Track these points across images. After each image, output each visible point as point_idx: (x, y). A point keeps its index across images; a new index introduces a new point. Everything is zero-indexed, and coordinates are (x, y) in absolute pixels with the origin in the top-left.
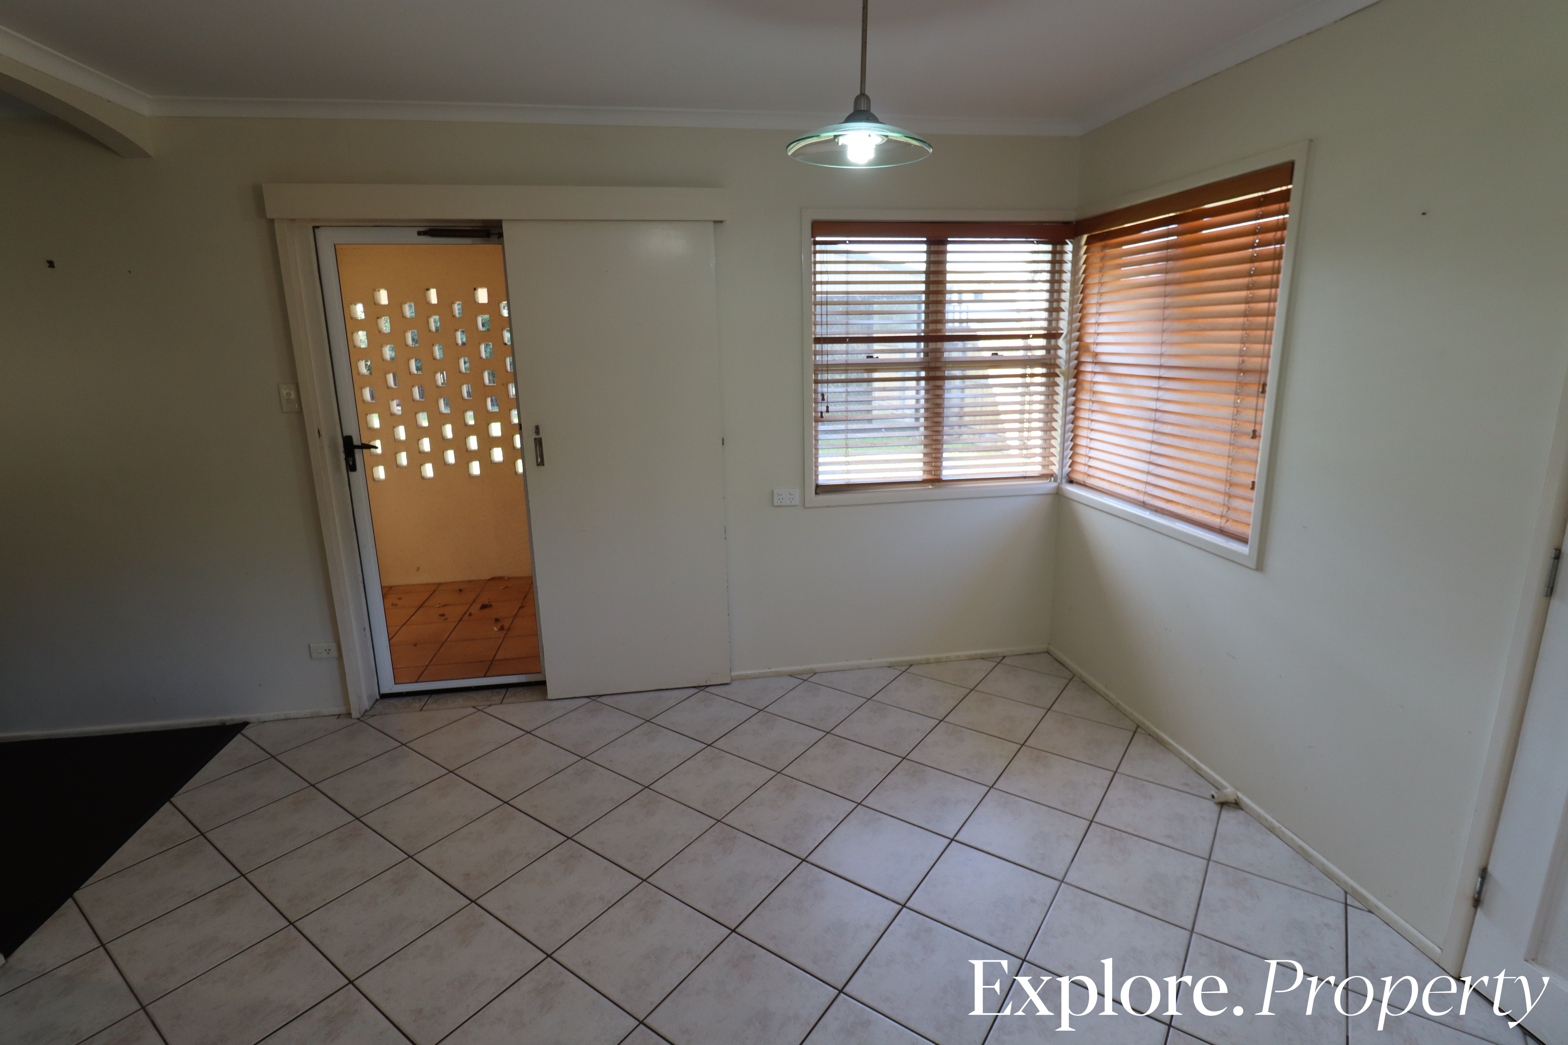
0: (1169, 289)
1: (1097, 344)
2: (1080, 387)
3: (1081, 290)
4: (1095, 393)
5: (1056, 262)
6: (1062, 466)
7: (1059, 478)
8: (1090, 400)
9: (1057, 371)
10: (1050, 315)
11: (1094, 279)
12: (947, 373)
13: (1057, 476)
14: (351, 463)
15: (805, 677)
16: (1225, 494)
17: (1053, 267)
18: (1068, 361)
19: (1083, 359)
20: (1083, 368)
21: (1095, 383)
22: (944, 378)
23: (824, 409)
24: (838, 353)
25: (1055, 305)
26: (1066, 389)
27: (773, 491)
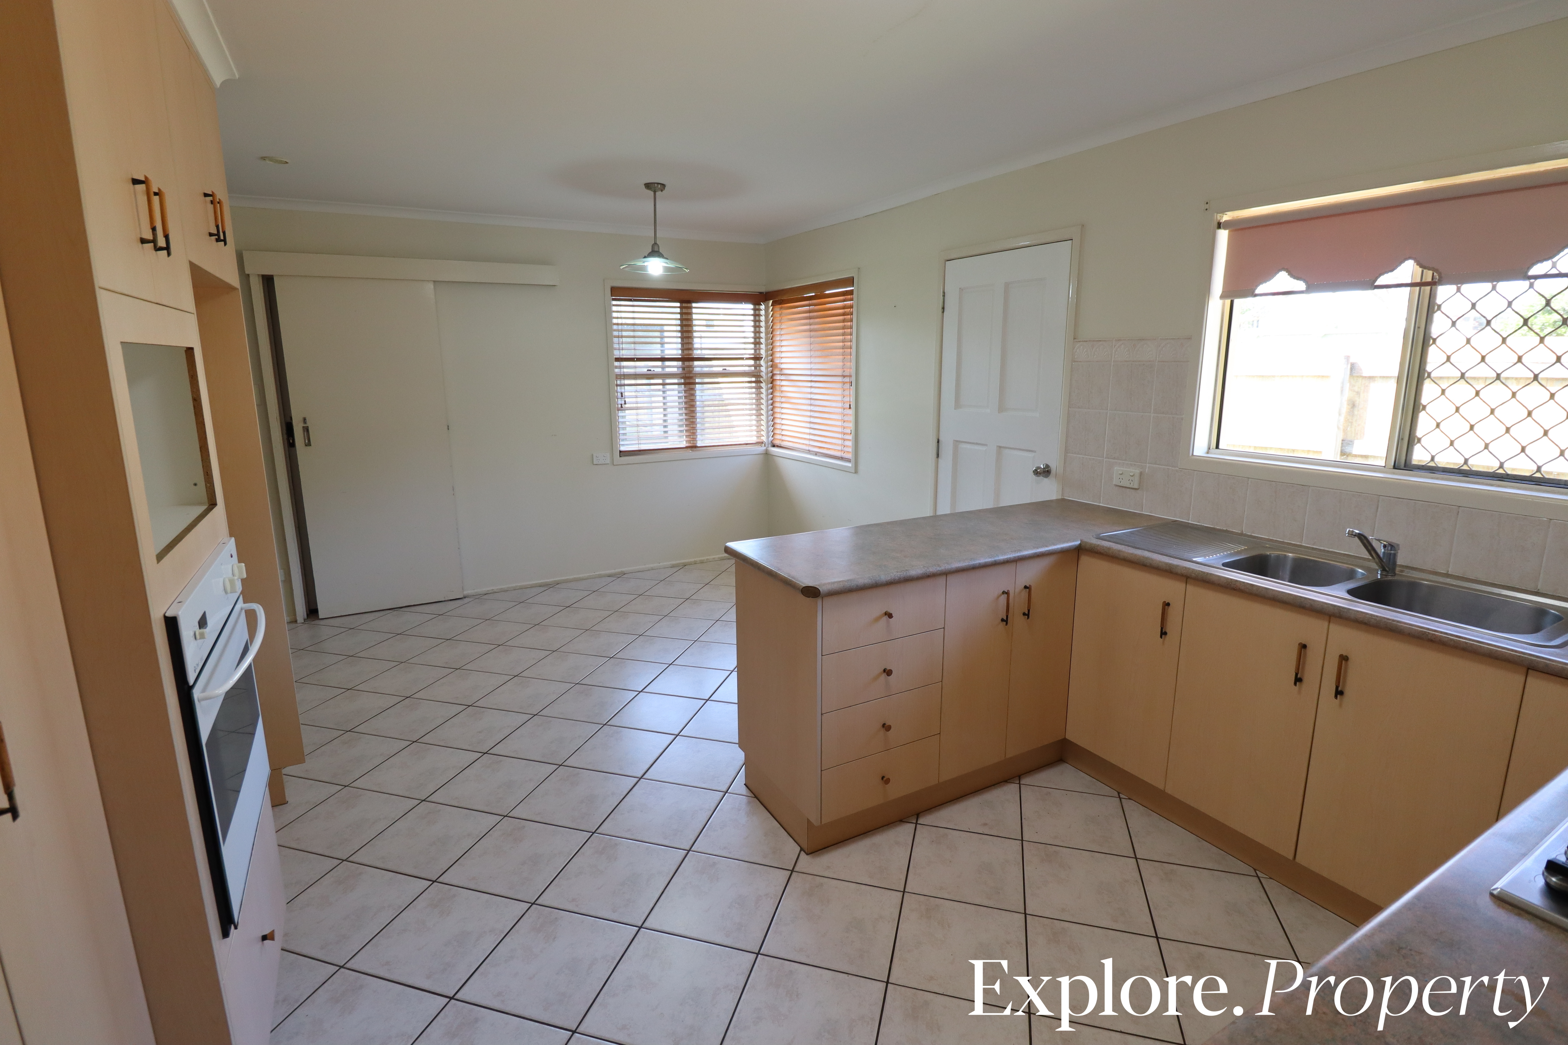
0: (812, 333)
1: (782, 363)
2: (774, 389)
3: (771, 332)
4: (782, 391)
5: (756, 315)
6: (768, 437)
7: (767, 444)
8: (780, 396)
9: (761, 379)
10: (755, 346)
11: (777, 326)
12: (697, 380)
13: (765, 443)
14: (291, 441)
15: (618, 576)
16: (842, 439)
17: (755, 318)
18: (767, 374)
19: (775, 372)
20: (775, 378)
21: (782, 386)
22: (695, 383)
23: (623, 402)
24: (629, 367)
25: (758, 340)
26: (767, 390)
27: (593, 455)
